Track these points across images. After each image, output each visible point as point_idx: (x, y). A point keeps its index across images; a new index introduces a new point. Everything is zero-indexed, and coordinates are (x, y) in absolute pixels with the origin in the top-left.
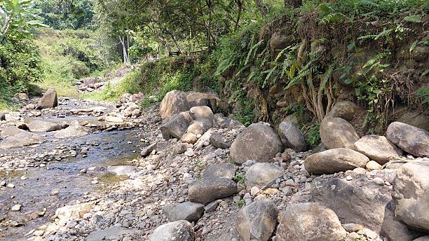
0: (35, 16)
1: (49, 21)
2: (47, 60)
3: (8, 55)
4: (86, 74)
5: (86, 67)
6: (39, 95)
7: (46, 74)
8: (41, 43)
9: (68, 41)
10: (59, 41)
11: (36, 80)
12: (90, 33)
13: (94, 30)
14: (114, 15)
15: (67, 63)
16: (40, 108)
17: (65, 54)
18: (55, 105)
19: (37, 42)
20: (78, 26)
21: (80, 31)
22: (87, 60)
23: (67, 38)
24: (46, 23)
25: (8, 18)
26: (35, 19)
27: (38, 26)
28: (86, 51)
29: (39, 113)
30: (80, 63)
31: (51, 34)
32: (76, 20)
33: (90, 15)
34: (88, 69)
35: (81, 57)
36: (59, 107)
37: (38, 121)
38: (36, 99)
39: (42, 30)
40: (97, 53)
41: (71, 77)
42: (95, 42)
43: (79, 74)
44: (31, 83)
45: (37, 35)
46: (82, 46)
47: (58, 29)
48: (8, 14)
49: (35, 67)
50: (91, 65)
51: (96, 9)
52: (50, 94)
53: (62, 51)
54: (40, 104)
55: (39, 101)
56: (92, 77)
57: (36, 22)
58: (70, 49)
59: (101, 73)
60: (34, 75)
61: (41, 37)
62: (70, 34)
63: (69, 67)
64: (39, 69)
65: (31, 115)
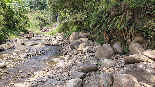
0: (27, 6)
1: (32, 7)
2: (31, 21)
3: (18, 19)
4: (44, 26)
5: (44, 23)
6: (28, 33)
7: (30, 26)
8: (29, 15)
9: (38, 15)
10: (35, 14)
11: (27, 28)
12: (45, 11)
13: (47, 10)
14: (54, 5)
15: (37, 22)
16: (28, 38)
17: (37, 19)
18: (34, 36)
19: (27, 15)
20: (41, 9)
21: (42, 11)
22: (44, 21)
23: (37, 13)
24: (31, 8)
25: (18, 6)
26: (27, 7)
27: (28, 9)
28: (44, 18)
29: (28, 39)
30: (42, 22)
31: (32, 12)
32: (41, 7)
33: (46, 5)
34: (45, 24)
35: (42, 20)
36: (35, 37)
37: (28, 42)
38: (27, 34)
39: (29, 10)
40: (48, 18)
41: (39, 27)
42: (47, 15)
43: (42, 26)
44: (25, 29)
45: (28, 12)
46: (43, 16)
47: (34, 10)
48: (18, 5)
49: (27, 23)
50: (45, 23)
51: (48, 3)
52: (32, 33)
53: (36, 18)
54: (28, 36)
55: (28, 35)
56: (46, 27)
57: (27, 8)
58: (39, 17)
59: (49, 26)
60: (26, 26)
61: (29, 13)
62: (38, 12)
63: (38, 23)
64: (28, 24)
65: (25, 40)
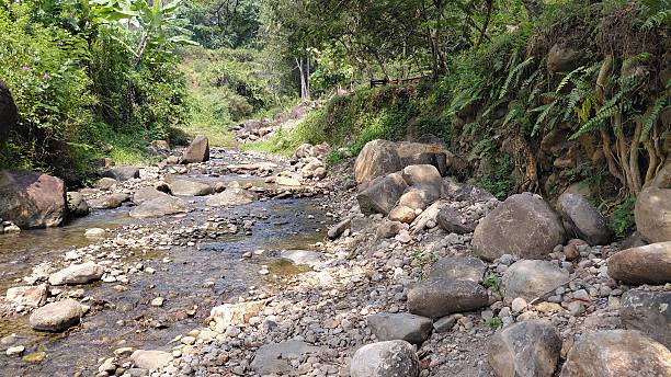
0: (180, 29)
1: (200, 36)
2: (194, 94)
3: (144, 85)
4: (248, 115)
5: (248, 104)
6: (184, 143)
7: (192, 113)
8: (186, 69)
9: (222, 66)
10: (212, 66)
11: (180, 123)
12: (254, 53)
13: (260, 49)
14: (287, 26)
15: (220, 97)
16: (185, 162)
17: (218, 85)
18: (206, 158)
19: (181, 67)
20: (238, 43)
21: (241, 51)
22: (250, 93)
23: (220, 61)
24: (193, 38)
25: (144, 33)
26: (178, 33)
27: (183, 43)
28: (250, 82)
29: (184, 169)
30: (240, 99)
31: (200, 55)
32: (235, 34)
33: (256, 25)
34: (251, 107)
35: (241, 89)
36: (211, 162)
37: (183, 181)
38: (179, 149)
39: (188, 49)
40: (263, 83)
41: (227, 118)
42: (262, 67)
43: (238, 114)
44: (173, 126)
45: (182, 57)
46: (242, 74)
47: (209, 48)
48: (145, 28)
49: (178, 102)
50: (254, 102)
51: (264, 18)
52: (200, 143)
53: (215, 80)
54: (185, 156)
55: (185, 151)
56: (256, 120)
57: (181, 38)
58: (227, 78)
59: (268, 114)
60: (177, 115)
61: (187, 60)
62: (223, 55)
63: (224, 104)
64: (184, 106)
65: (173, 171)
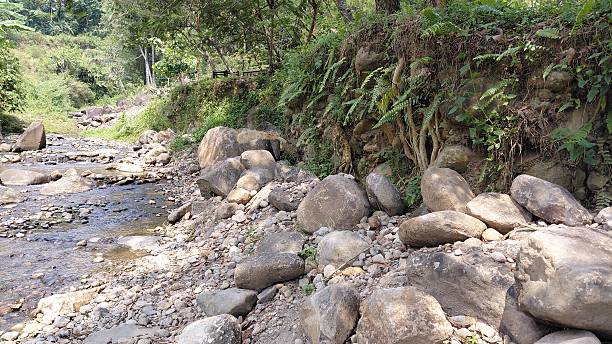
0: (12, 13)
1: (35, 22)
2: (30, 80)
4: (90, 102)
5: (90, 90)
6: (18, 131)
7: (29, 100)
8: (22, 54)
9: (64, 53)
10: (50, 52)
11: (13, 109)
12: (97, 40)
13: (103, 37)
14: (133, 16)
15: (61, 84)
16: (19, 151)
17: (58, 71)
18: (43, 145)
19: (16, 52)
20: (79, 30)
21: (82, 38)
22: (92, 80)
23: (62, 47)
24: (30, 24)
27: (18, 28)
28: (91, 68)
29: (17, 157)
30: (81, 86)
31: (38, 42)
32: (75, 22)
33: (96, 16)
34: (94, 94)
35: (83, 76)
36: (48, 149)
37: (16, 170)
38: (13, 137)
39: (24, 34)
40: (107, 70)
41: (68, 104)
42: (104, 54)
43: (79, 100)
44: (6, 113)
45: (16, 42)
46: (84, 60)
47: (48, 33)
49: (12, 88)
50: (98, 88)
51: (106, 6)
52: (35, 130)
53: (55, 66)
54: (19, 144)
55: (18, 140)
56: (99, 106)
57: (15, 23)
58: (67, 65)
59: (113, 101)
60: (10, 101)
61: (22, 45)
62: (67, 42)
63: (64, 91)
64: (18, 92)
65: (5, 160)
